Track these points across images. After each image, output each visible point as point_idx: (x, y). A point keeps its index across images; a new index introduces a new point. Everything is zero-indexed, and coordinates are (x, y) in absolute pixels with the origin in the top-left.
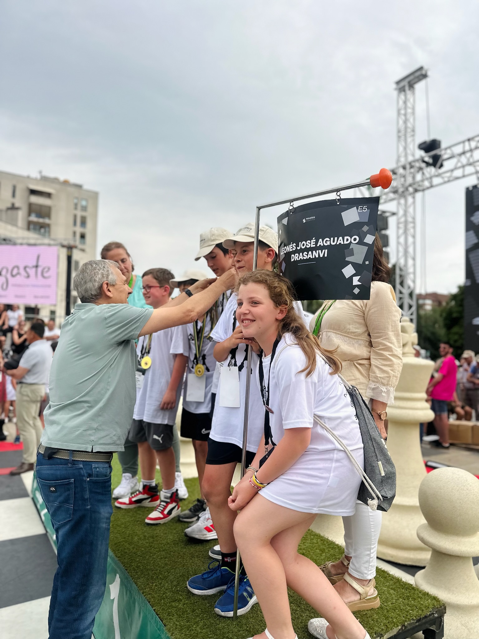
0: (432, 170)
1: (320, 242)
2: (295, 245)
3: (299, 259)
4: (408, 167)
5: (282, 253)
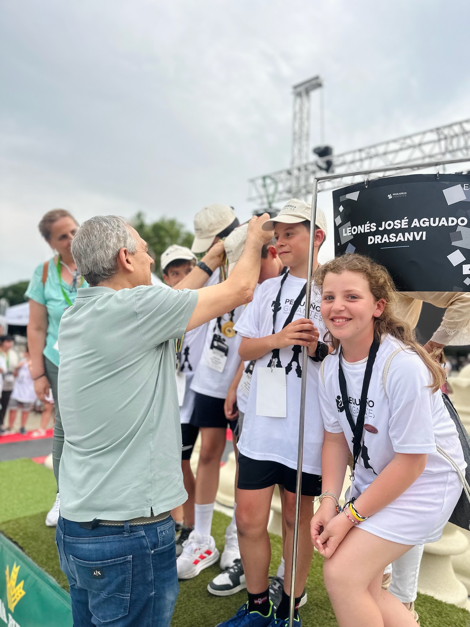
0: (323, 174)
1: (416, 223)
2: (375, 224)
3: (383, 242)
4: (303, 169)
5: (346, 235)
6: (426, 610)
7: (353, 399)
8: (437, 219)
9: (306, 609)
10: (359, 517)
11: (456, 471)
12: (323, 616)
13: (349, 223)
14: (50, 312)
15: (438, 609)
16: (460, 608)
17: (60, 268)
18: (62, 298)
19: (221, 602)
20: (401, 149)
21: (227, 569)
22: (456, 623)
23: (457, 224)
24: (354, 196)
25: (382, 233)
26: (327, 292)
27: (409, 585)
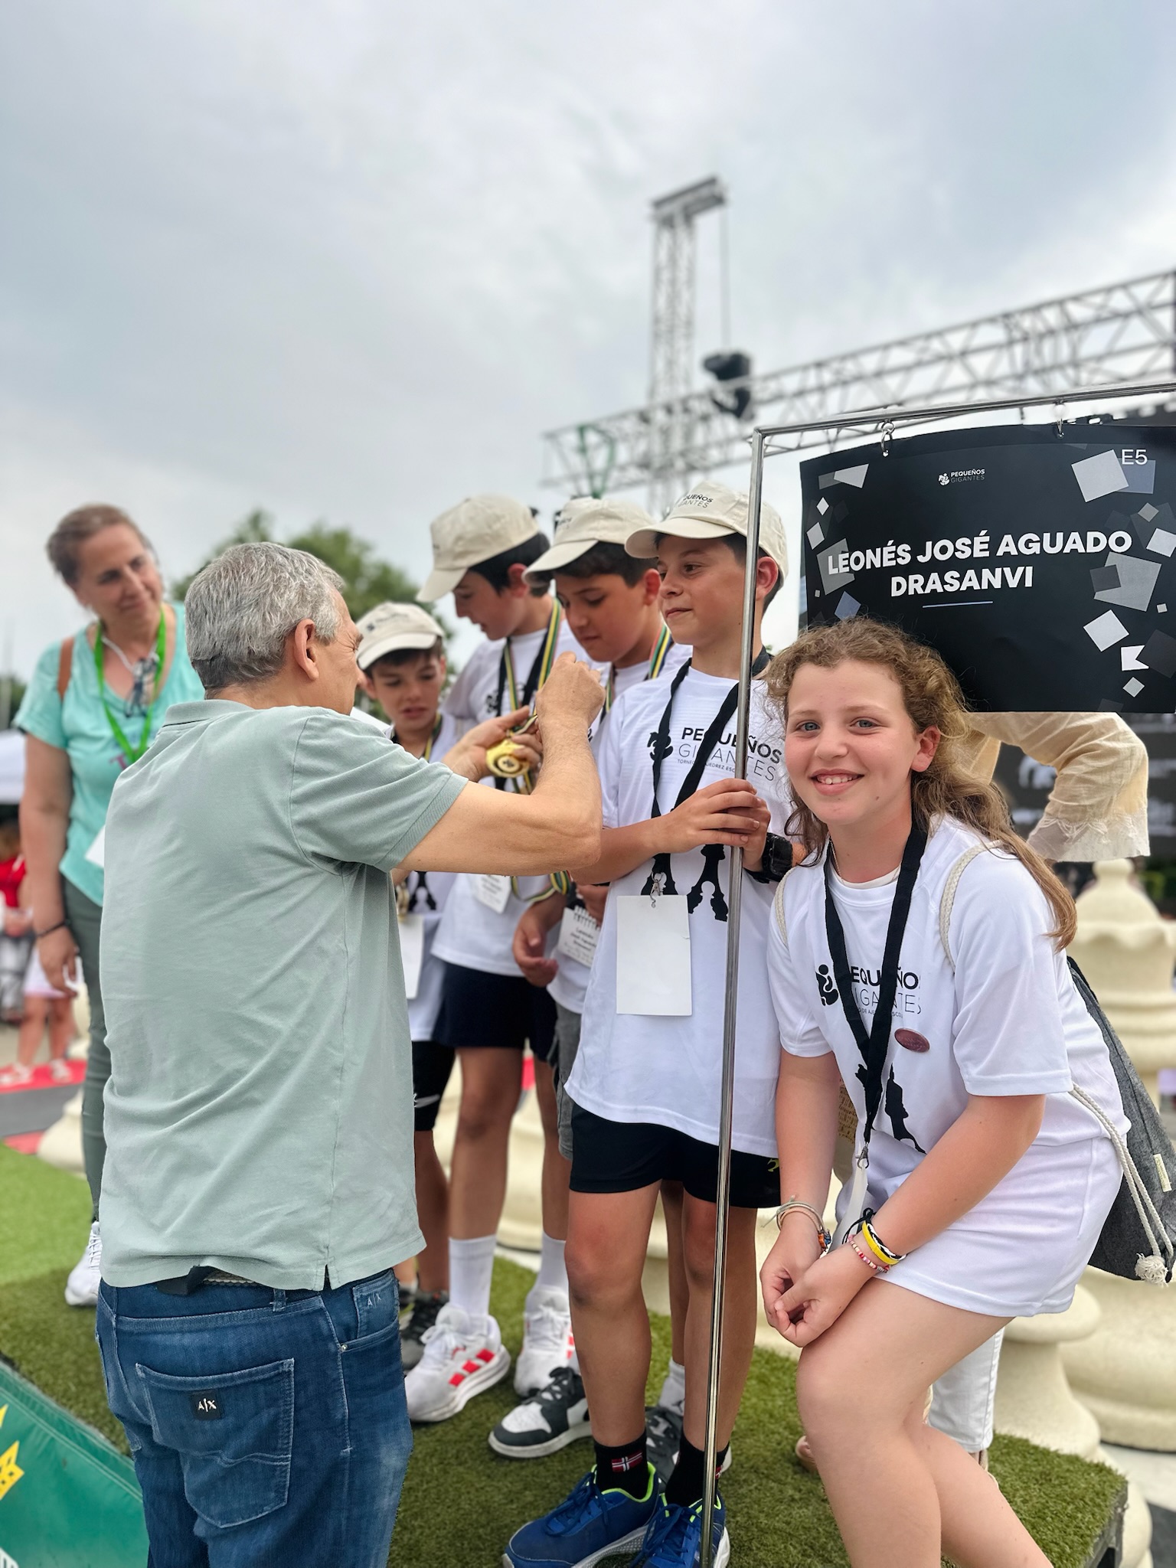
1: (1007, 545)
2: (908, 548)
3: (928, 591)
4: (678, 408)
5: (835, 571)
6: (1013, 1470)
7: (862, 970)
8: (1060, 536)
9: (731, 1482)
10: (888, 1256)
11: (1110, 1137)
12: (773, 1495)
13: (843, 544)
14: (78, 768)
15: (1041, 1468)
16: (1091, 1462)
17: (103, 656)
18: (107, 732)
19: (523, 1473)
20: (919, 364)
21: (533, 1393)
22: (1084, 1497)
23: (1108, 548)
24: (855, 476)
25: (926, 570)
26: (803, 712)
27: (976, 1410)
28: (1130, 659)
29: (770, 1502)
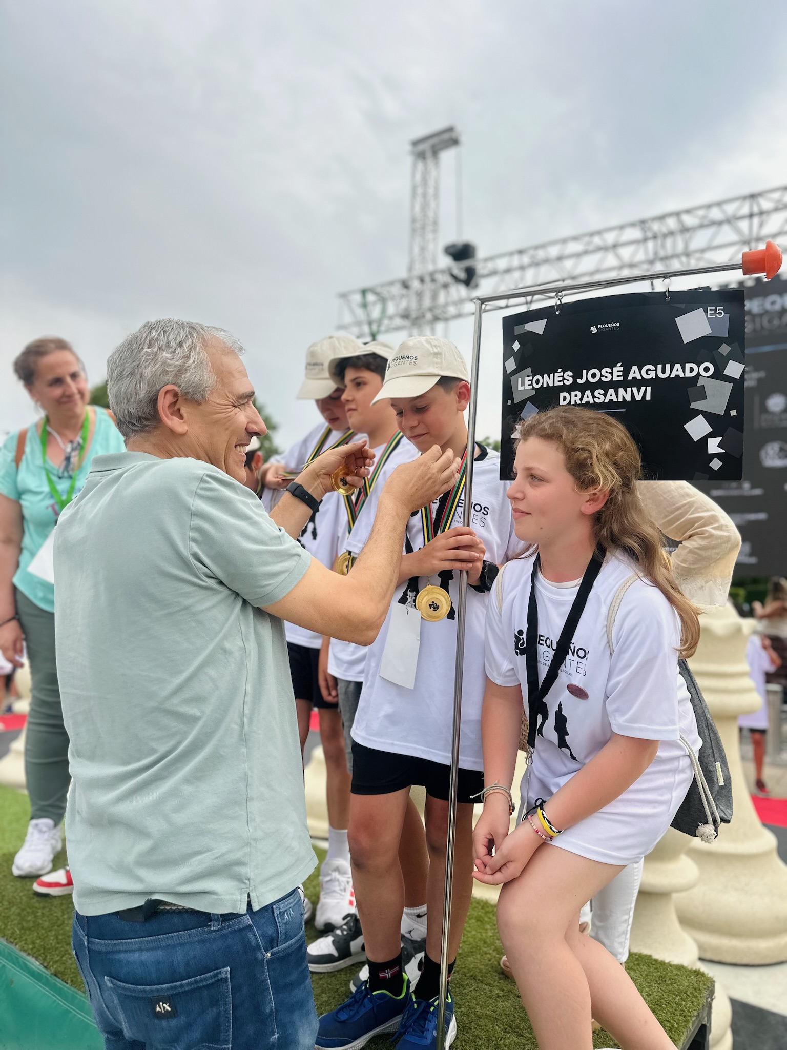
0: (461, 291)
1: (635, 373)
2: (571, 374)
3: (584, 402)
4: (427, 279)
5: (523, 388)
6: (641, 975)
7: (546, 638)
8: (668, 366)
10: (554, 831)
12: (485, 993)
13: (529, 370)
15: (659, 973)
16: (691, 969)
17: (46, 439)
18: (46, 489)
20: (586, 252)
21: (329, 929)
22: (687, 991)
23: (699, 374)
24: (538, 327)
25: (582, 388)
27: (618, 937)
28: (714, 446)
29: (483, 998)
